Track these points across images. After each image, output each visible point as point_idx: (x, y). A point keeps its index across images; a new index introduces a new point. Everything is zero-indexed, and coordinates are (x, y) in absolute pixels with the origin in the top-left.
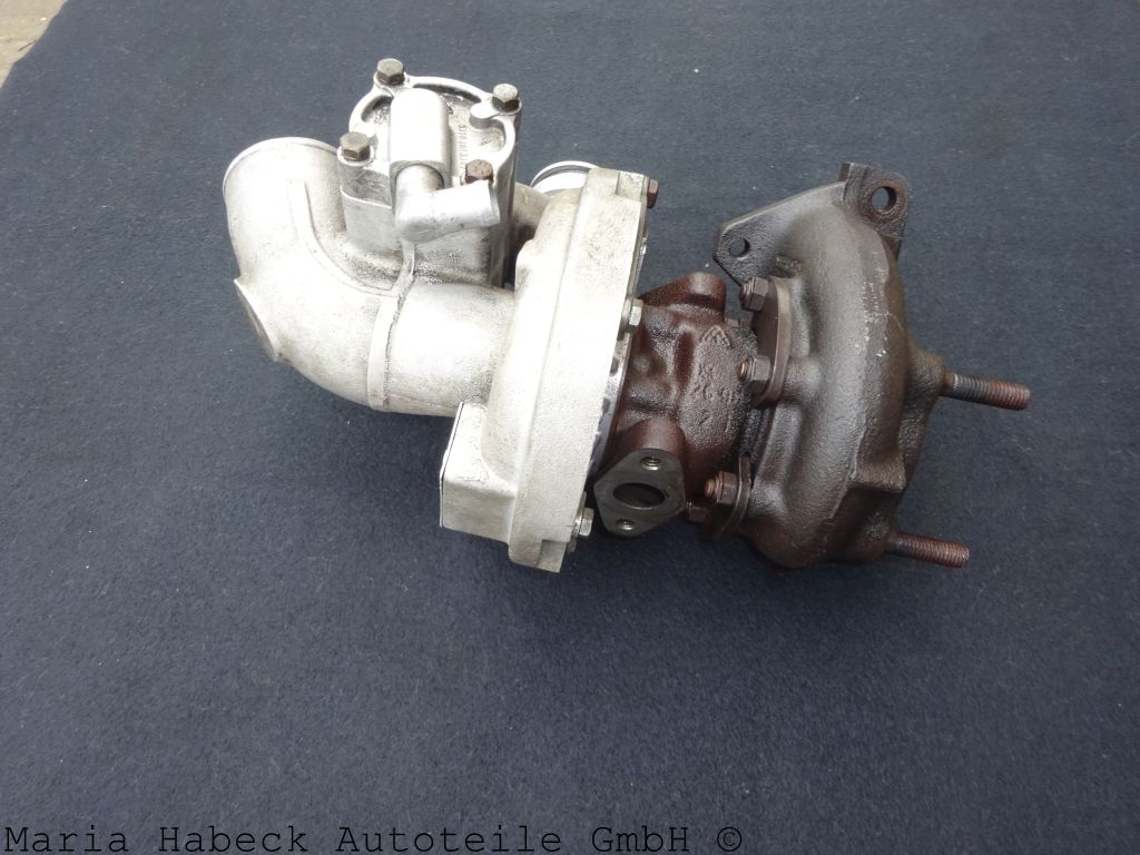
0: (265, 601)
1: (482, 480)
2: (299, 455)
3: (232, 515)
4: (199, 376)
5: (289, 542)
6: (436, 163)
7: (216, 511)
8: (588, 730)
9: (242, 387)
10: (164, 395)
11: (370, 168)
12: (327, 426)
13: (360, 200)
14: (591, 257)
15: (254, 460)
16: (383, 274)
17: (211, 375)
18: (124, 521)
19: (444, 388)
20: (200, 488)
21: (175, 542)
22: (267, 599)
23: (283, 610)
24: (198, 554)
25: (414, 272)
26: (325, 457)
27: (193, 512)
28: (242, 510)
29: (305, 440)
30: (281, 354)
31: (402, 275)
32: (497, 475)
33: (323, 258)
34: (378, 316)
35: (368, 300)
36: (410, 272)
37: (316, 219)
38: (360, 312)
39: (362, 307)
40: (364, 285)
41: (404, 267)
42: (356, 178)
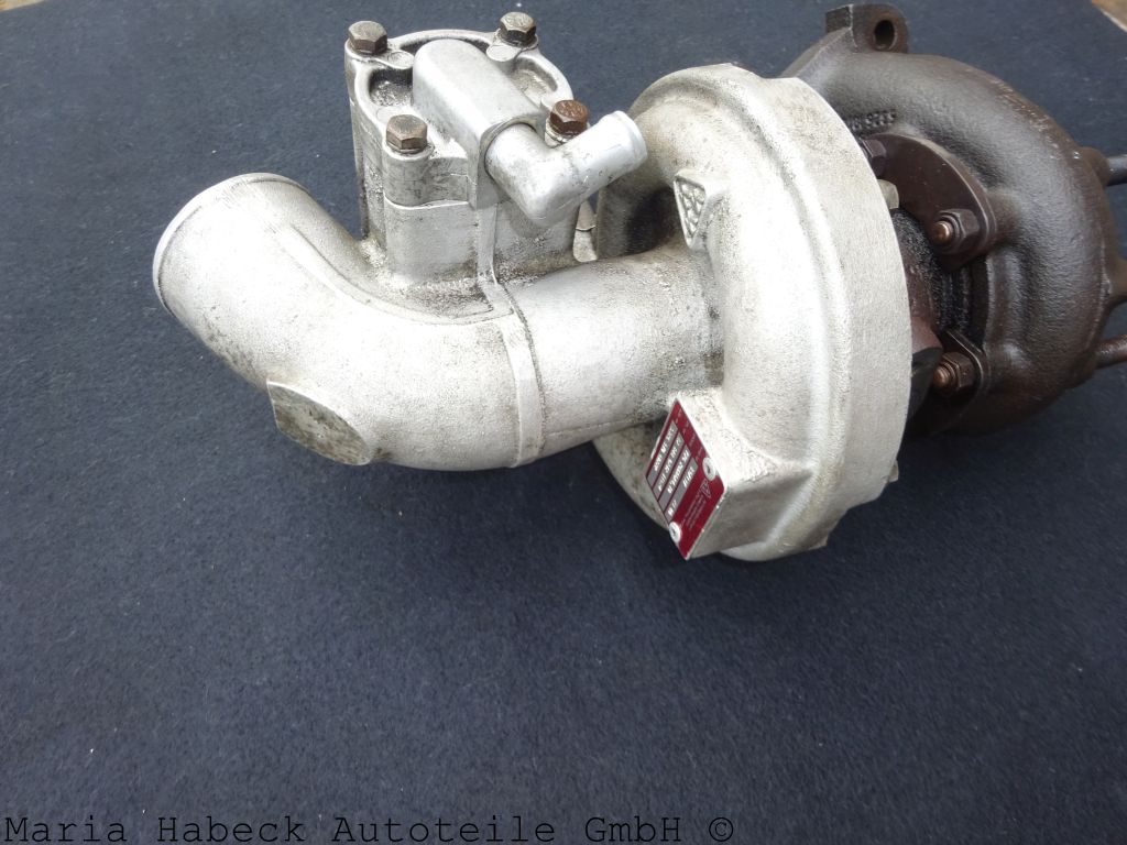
0: (444, 766)
1: (771, 471)
2: (366, 578)
3: (330, 690)
4: (161, 549)
5: (425, 683)
6: (529, 115)
7: (304, 695)
8: (895, 699)
9: (231, 535)
10: (129, 594)
11: (438, 156)
12: (377, 529)
13: (423, 208)
14: (813, 148)
15: (311, 613)
16: (459, 299)
17: (177, 540)
18: (184, 773)
19: (616, 397)
20: (265, 679)
21: (274, 760)
22: (444, 763)
23: (473, 764)
24: (315, 759)
25: (498, 279)
26: (399, 564)
27: (275, 713)
28: (339, 678)
29: (360, 558)
30: (379, 450)
31: (485, 288)
32: (784, 457)
33: (383, 305)
34: (507, 344)
35: (480, 330)
36: (493, 281)
37: (336, 264)
38: (480, 350)
39: (478, 343)
40: (457, 316)
41: (482, 279)
42: (421, 176)
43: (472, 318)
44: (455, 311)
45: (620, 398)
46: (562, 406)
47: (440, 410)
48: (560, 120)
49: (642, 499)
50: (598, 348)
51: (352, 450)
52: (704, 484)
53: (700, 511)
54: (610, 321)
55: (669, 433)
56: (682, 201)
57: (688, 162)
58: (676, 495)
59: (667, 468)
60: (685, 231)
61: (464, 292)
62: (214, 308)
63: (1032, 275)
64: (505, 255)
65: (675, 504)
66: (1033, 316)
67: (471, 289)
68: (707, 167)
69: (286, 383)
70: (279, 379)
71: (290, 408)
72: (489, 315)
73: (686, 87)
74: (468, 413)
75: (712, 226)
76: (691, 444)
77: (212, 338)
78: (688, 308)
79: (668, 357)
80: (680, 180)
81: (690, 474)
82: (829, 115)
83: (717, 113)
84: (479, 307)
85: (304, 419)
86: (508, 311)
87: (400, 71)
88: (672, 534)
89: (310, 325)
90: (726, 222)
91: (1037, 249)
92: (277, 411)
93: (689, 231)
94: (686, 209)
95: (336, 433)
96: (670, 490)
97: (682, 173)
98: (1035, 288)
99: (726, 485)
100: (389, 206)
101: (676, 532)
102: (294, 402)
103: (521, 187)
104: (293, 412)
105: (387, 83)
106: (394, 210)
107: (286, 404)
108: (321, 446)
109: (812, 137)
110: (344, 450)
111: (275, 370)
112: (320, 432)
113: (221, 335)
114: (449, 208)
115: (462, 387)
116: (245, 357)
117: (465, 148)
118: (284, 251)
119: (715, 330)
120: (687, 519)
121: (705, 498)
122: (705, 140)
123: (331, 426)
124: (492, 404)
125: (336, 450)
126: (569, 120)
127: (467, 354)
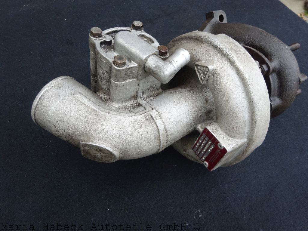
6: (156, 52)
13: (124, 82)
16: (134, 107)
25: (144, 99)
30: (119, 157)
31: (141, 102)
32: (239, 139)
33: (114, 113)
34: (154, 119)
35: (145, 116)
36: (142, 100)
37: (95, 102)
38: (147, 122)
39: (145, 120)
40: (136, 113)
41: (139, 100)
42: (125, 73)
43: (141, 113)
44: (134, 111)
45: (186, 129)
46: (171, 134)
47: (138, 142)
48: (161, 52)
49: (188, 155)
50: (179, 116)
51: (110, 159)
52: (218, 151)
53: (216, 158)
54: (181, 107)
55: (202, 137)
56: (198, 71)
57: (199, 60)
58: (206, 154)
59: (202, 146)
60: (200, 79)
61: (134, 105)
62: (57, 122)
63: (281, 79)
64: (145, 92)
65: (205, 156)
66: (282, 89)
67: (136, 103)
68: (206, 61)
69: (88, 142)
70: (84, 141)
71: (89, 149)
72: (146, 111)
73: (190, 38)
74: (146, 141)
75: (211, 78)
76: (212, 140)
77: (57, 131)
78: (200, 100)
79: (197, 115)
80: (197, 65)
81: (212, 147)
82: (237, 44)
83: (203, 45)
84: (140, 109)
85: (93, 152)
86: (151, 109)
87: (108, 41)
88: (205, 165)
89: (93, 123)
90: (215, 76)
91: (282, 72)
92: (83, 151)
93: (201, 79)
94: (200, 74)
95: (105, 155)
96: (203, 152)
97: (197, 63)
98: (282, 82)
99: (228, 150)
100: (114, 83)
101: (207, 164)
102: (90, 147)
103: (159, 73)
104: (90, 150)
105: (104, 45)
106: (116, 84)
107: (87, 148)
108: (98, 159)
109: (235, 50)
110: (107, 159)
111: (82, 138)
112: (99, 155)
113: (61, 130)
114: (131, 81)
115: (144, 134)
116: (70, 135)
117: (137, 63)
118: (78, 100)
119: (208, 105)
120: (211, 160)
121: (218, 154)
122: (203, 53)
123: (103, 153)
124: (153, 137)
125: (104, 159)
126: (164, 51)
127: (143, 124)
